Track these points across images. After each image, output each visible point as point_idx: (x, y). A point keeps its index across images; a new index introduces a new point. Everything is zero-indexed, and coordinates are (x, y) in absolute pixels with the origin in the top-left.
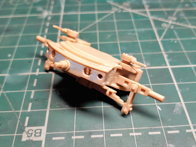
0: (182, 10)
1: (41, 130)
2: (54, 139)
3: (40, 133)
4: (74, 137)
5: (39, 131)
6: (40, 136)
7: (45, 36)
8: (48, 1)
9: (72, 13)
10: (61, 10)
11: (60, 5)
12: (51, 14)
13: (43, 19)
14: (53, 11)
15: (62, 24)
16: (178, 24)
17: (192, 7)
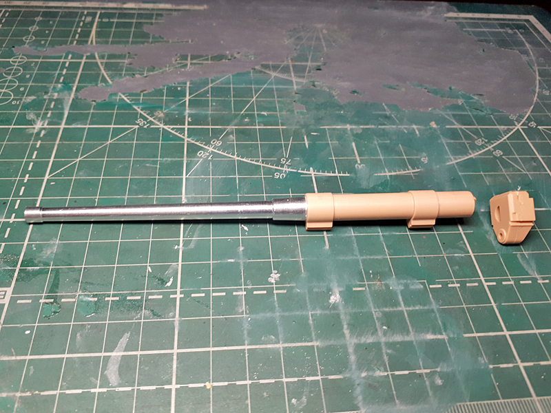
0: (237, 127)
1: (6, 292)
2: (19, 302)
3: (5, 295)
4: (42, 301)
5: (4, 293)
6: (4, 298)
7: (32, 164)
8: (45, 100)
9: (78, 124)
10: (62, 119)
11: (63, 109)
12: (45, 126)
13: (33, 134)
14: (50, 120)
15: (59, 145)
16: (220, 152)
17: (252, 123)
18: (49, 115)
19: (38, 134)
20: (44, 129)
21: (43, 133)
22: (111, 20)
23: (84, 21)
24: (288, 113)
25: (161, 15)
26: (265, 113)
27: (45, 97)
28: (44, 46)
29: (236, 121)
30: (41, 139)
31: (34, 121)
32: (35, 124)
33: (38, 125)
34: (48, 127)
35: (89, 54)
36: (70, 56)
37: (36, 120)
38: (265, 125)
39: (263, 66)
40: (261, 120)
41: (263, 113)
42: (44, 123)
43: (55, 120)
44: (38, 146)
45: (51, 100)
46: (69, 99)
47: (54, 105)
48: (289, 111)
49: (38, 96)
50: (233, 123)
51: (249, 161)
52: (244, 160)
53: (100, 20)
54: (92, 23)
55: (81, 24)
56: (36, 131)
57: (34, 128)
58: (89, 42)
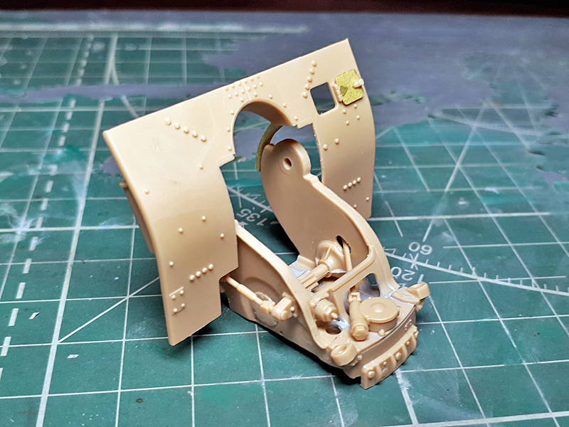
0: (449, 217)
7: (15, 311)
8: (31, 178)
9: (111, 224)
10: (74, 214)
11: (72, 193)
12: (38, 228)
13: (11, 245)
14: (47, 216)
15: (74, 267)
16: (437, 268)
17: (477, 208)
18: (44, 207)
19: (24, 245)
20: (37, 234)
21: (34, 242)
22: (141, 49)
23: (90, 51)
24: (538, 187)
25: (229, 41)
26: (494, 189)
27: (32, 172)
28: (19, 87)
29: (442, 205)
30: (30, 255)
31: (12, 219)
32: (16, 225)
33: (22, 227)
34: (44, 229)
35: (110, 99)
36: (73, 103)
37: (15, 216)
38: (505, 212)
39: (446, 111)
40: (492, 201)
41: (488, 189)
42: (35, 221)
43: (58, 216)
44: (26, 271)
45: (44, 178)
46: (84, 175)
47: (53, 188)
48: (536, 183)
49: (16, 172)
50: (438, 210)
51: (509, 284)
52: (497, 281)
53: (119, 49)
54: (105, 53)
55: (87, 54)
56: (17, 239)
57: (13, 233)
58: (107, 81)
